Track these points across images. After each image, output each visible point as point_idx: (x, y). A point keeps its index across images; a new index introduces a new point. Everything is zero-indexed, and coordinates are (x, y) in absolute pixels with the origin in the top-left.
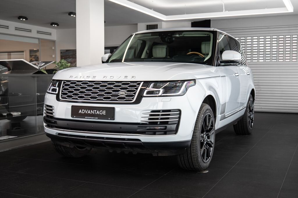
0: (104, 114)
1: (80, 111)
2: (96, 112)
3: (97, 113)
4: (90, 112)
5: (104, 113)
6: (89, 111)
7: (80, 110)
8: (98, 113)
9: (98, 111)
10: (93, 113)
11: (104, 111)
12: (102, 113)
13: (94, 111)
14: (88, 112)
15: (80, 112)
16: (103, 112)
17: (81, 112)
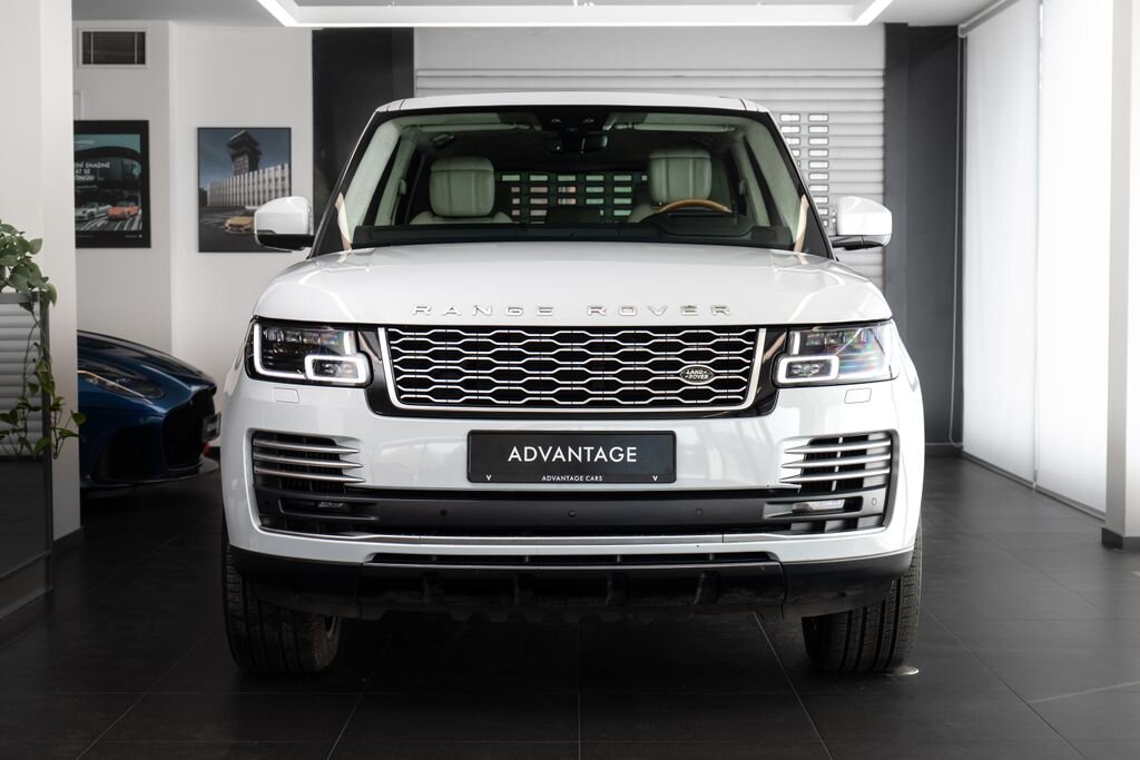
0: (629, 460)
1: (514, 454)
2: (593, 454)
3: (598, 456)
4: (562, 457)
5: (629, 454)
6: (559, 449)
7: (515, 450)
8: (604, 457)
9: (601, 450)
10: (579, 458)
11: (629, 449)
12: (622, 455)
13: (584, 453)
14: (556, 456)
15: (512, 456)
16: (625, 452)
17: (518, 456)
